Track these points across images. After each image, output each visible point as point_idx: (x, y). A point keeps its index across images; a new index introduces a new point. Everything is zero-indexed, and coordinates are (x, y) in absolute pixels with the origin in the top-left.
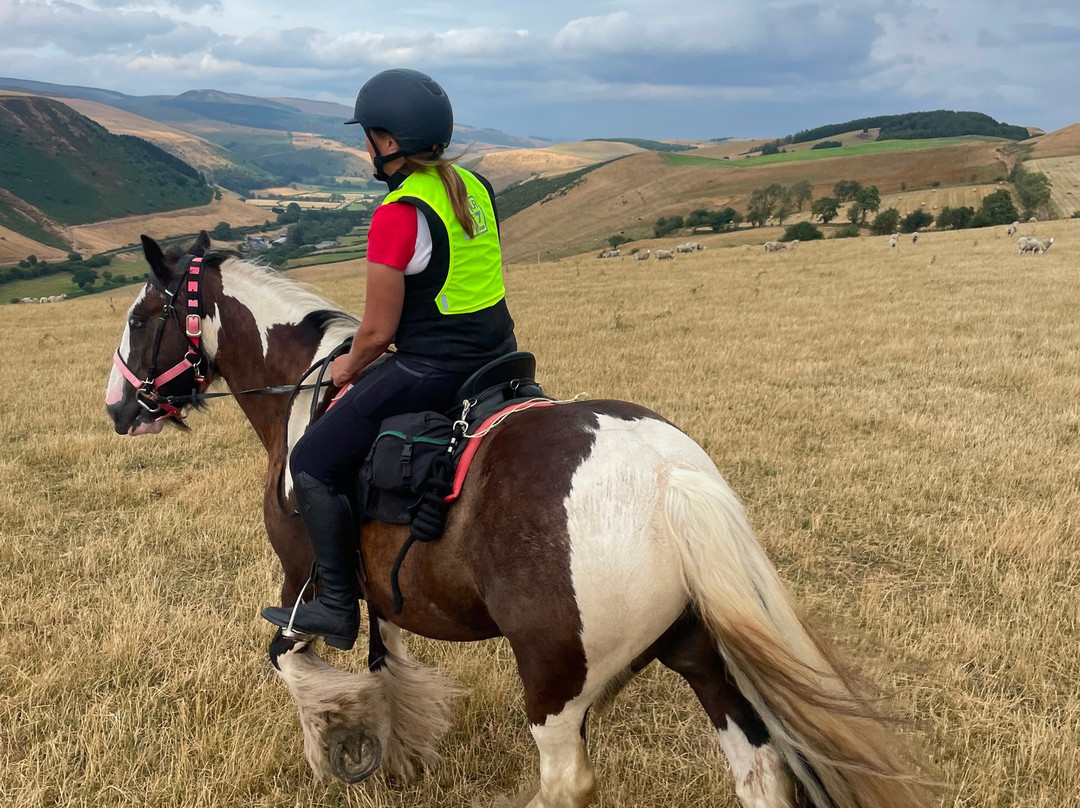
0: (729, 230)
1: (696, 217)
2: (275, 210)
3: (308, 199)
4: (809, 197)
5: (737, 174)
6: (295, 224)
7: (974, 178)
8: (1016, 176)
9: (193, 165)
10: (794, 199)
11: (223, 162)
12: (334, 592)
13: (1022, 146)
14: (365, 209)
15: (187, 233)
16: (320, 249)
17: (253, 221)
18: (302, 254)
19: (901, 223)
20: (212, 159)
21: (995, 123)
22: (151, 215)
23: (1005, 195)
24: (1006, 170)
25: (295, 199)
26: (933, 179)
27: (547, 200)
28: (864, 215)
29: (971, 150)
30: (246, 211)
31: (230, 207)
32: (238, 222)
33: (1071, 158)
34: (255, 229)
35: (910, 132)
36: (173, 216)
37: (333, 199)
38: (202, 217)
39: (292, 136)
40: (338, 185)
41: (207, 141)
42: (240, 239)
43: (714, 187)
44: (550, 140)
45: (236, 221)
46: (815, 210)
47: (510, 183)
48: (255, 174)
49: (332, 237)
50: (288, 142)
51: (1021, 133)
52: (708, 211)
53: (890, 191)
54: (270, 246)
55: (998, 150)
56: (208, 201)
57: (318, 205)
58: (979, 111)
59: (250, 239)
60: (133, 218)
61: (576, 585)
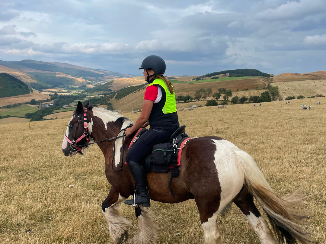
0: (189, 102)
1: (179, 98)
2: (50, 95)
3: (60, 92)
4: (211, 93)
5: (190, 86)
6: (56, 100)
7: (257, 88)
8: (269, 87)
9: (24, 82)
10: (207, 93)
11: (34, 81)
12: (143, 192)
13: (269, 79)
14: (78, 95)
15: (22, 102)
16: (64, 107)
17: (43, 99)
18: (58, 109)
19: (239, 100)
20: (30, 80)
21: (261, 73)
22: (10, 97)
23: (267, 92)
24: (266, 86)
25: (56, 92)
26: (246, 88)
27: (134, 93)
28: (228, 98)
29: (255, 80)
30: (40, 96)
31: (36, 94)
32: (38, 99)
33: (283, 83)
34: (44, 101)
35: (238, 75)
36: (17, 97)
37: (68, 92)
38: (26, 98)
39: (55, 73)
40: (70, 88)
41: (29, 75)
42: (39, 104)
43: (183, 89)
44: (134, 75)
45: (37, 99)
46: (214, 96)
47: (122, 87)
48: (44, 85)
49: (68, 103)
50: (54, 75)
51: (268, 76)
52: (183, 96)
53: (235, 91)
54: (48, 106)
55: (263, 80)
56: (29, 93)
57: (63, 94)
58: (256, 69)
59: (42, 104)
60: (4, 98)
61: (220, 181)
